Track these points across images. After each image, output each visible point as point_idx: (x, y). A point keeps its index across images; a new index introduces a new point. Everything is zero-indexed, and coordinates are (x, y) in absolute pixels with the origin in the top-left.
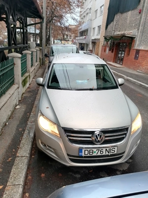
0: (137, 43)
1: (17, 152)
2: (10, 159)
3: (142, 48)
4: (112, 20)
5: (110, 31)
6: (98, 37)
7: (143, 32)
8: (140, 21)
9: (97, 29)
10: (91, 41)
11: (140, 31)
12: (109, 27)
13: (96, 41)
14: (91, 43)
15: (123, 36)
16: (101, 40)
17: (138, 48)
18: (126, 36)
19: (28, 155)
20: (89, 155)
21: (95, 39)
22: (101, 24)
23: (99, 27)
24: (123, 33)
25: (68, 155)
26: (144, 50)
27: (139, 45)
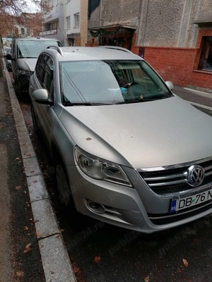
0: (140, 37)
1: (34, 229)
2: (27, 247)
3: (147, 44)
4: (97, 5)
5: (95, 21)
6: (78, 31)
7: (146, 21)
8: (141, 5)
9: (72, 19)
10: (66, 37)
11: (141, 19)
12: (93, 15)
13: (75, 37)
14: (65, 41)
15: (119, 27)
16: (82, 36)
17: (141, 45)
18: (123, 28)
19: (58, 231)
20: (185, 207)
21: (72, 34)
22: (79, 11)
23: (76, 16)
24: (116, 23)
25: (150, 215)
26: (150, 48)
27: (142, 41)
